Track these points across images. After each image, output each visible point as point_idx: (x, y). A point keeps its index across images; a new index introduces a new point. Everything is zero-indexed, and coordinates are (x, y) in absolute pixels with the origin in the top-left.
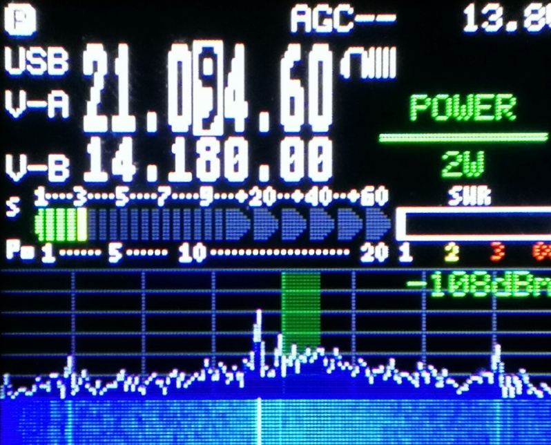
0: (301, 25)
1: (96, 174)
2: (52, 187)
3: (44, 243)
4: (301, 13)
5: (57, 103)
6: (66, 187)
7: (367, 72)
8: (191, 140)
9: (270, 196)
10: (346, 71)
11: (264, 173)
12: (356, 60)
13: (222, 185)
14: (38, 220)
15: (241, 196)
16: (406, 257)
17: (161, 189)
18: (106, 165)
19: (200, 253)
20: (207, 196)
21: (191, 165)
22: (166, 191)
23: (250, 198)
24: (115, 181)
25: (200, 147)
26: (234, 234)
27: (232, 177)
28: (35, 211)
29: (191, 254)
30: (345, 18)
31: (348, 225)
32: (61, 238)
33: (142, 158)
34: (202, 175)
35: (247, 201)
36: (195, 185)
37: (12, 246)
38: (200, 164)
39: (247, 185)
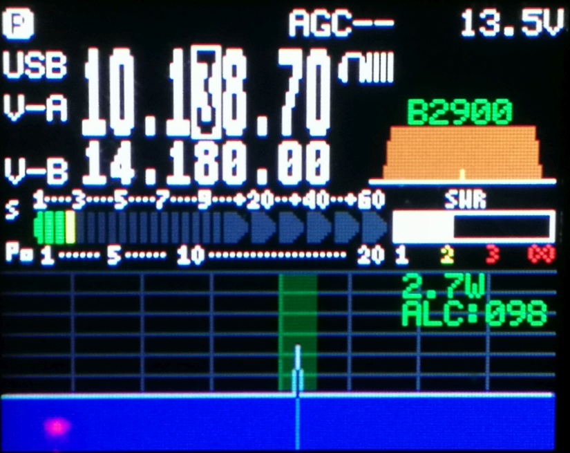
0: (299, 30)
1: (94, 178)
2: (50, 191)
3: (43, 246)
4: (299, 18)
5: (56, 107)
6: (65, 190)
7: (365, 76)
8: (189, 144)
9: (268, 200)
10: (343, 75)
11: (262, 176)
12: (354, 66)
13: (220, 188)
14: (37, 223)
15: (239, 199)
16: (402, 260)
17: (159, 192)
18: (105, 169)
19: (198, 255)
20: (205, 199)
21: (189, 169)
22: (164, 194)
23: (248, 201)
24: (114, 185)
25: (198, 151)
26: (233, 237)
27: (230, 180)
28: (34, 214)
29: (189, 256)
30: (343, 23)
31: (345, 228)
32: (60, 241)
33: (139, 163)
34: (200, 178)
35: (245, 204)
36: (193, 189)
37: (12, 248)
38: (198, 168)
39: (245, 189)
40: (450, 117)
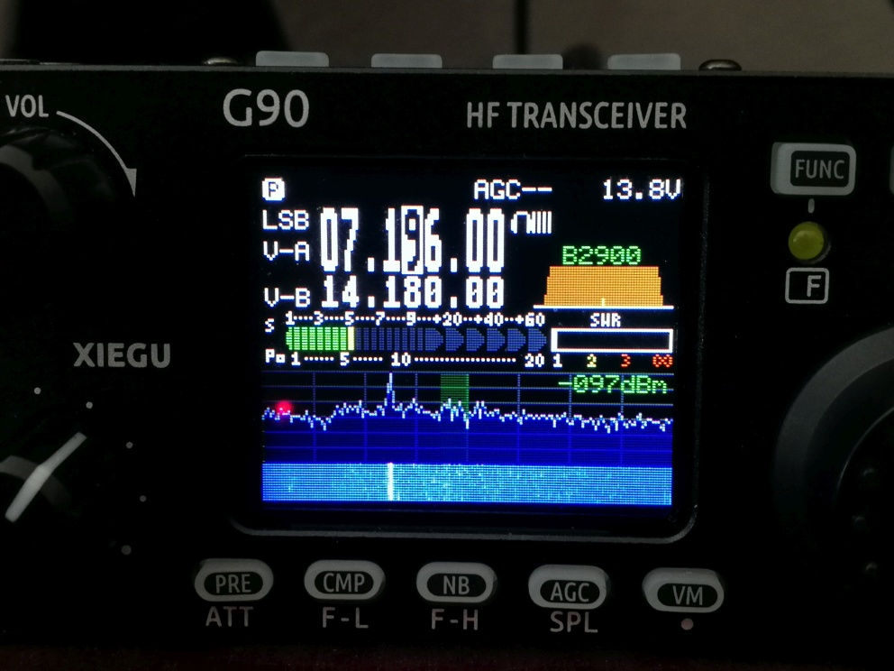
0: (481, 194)
1: (330, 303)
2: (297, 312)
3: (293, 352)
4: (482, 185)
5: (301, 250)
6: (308, 311)
7: (531, 227)
8: (400, 278)
9: (458, 319)
10: (514, 228)
11: (454, 302)
12: (522, 221)
13: (423, 310)
14: (289, 334)
15: (437, 319)
16: (558, 365)
17: (378, 313)
18: (338, 296)
19: (407, 359)
20: (412, 318)
21: (400, 297)
22: (382, 314)
23: (443, 320)
24: (344, 307)
25: (407, 283)
26: (431, 347)
27: (430, 305)
28: (286, 328)
29: (400, 360)
30: (514, 189)
31: (516, 341)
32: (305, 348)
33: (363, 292)
34: (408, 303)
35: (441, 322)
36: (403, 310)
37: (270, 354)
38: (407, 296)
39: (441, 311)
40: (594, 259)
